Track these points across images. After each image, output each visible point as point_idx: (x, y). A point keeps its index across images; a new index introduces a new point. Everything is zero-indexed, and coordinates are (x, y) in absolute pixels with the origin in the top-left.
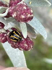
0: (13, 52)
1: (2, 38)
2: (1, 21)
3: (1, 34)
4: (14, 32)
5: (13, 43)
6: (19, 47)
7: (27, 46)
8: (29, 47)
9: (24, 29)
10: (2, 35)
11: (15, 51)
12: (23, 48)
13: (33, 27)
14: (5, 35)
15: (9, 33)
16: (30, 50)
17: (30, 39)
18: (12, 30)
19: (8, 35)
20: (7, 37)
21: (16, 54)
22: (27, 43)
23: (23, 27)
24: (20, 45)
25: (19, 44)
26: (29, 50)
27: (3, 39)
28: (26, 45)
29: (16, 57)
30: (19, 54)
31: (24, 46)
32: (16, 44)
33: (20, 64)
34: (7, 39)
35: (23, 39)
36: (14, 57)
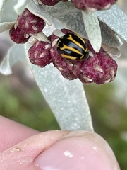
0: (59, 95)
1: (39, 55)
2: (36, 12)
3: (37, 44)
4: (70, 38)
5: (67, 64)
6: (81, 73)
7: (102, 71)
8: (106, 73)
9: (94, 29)
10: (39, 47)
11: (65, 93)
12: (92, 76)
13: (112, 28)
14: (47, 47)
15: (56, 40)
16: (109, 81)
17: (108, 55)
18: (64, 35)
19: (53, 46)
20: (52, 51)
21: (67, 99)
22: (101, 64)
23: (90, 25)
24: (85, 70)
25: (81, 67)
26: (106, 82)
27: (41, 56)
28: (99, 69)
29: (66, 108)
30: (74, 102)
31: (94, 71)
32: (73, 68)
33: (76, 125)
34: (53, 55)
35: (91, 54)
36: (62, 109)
